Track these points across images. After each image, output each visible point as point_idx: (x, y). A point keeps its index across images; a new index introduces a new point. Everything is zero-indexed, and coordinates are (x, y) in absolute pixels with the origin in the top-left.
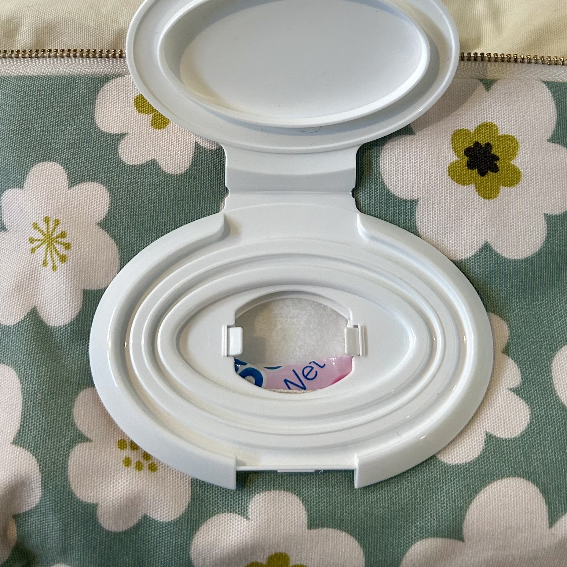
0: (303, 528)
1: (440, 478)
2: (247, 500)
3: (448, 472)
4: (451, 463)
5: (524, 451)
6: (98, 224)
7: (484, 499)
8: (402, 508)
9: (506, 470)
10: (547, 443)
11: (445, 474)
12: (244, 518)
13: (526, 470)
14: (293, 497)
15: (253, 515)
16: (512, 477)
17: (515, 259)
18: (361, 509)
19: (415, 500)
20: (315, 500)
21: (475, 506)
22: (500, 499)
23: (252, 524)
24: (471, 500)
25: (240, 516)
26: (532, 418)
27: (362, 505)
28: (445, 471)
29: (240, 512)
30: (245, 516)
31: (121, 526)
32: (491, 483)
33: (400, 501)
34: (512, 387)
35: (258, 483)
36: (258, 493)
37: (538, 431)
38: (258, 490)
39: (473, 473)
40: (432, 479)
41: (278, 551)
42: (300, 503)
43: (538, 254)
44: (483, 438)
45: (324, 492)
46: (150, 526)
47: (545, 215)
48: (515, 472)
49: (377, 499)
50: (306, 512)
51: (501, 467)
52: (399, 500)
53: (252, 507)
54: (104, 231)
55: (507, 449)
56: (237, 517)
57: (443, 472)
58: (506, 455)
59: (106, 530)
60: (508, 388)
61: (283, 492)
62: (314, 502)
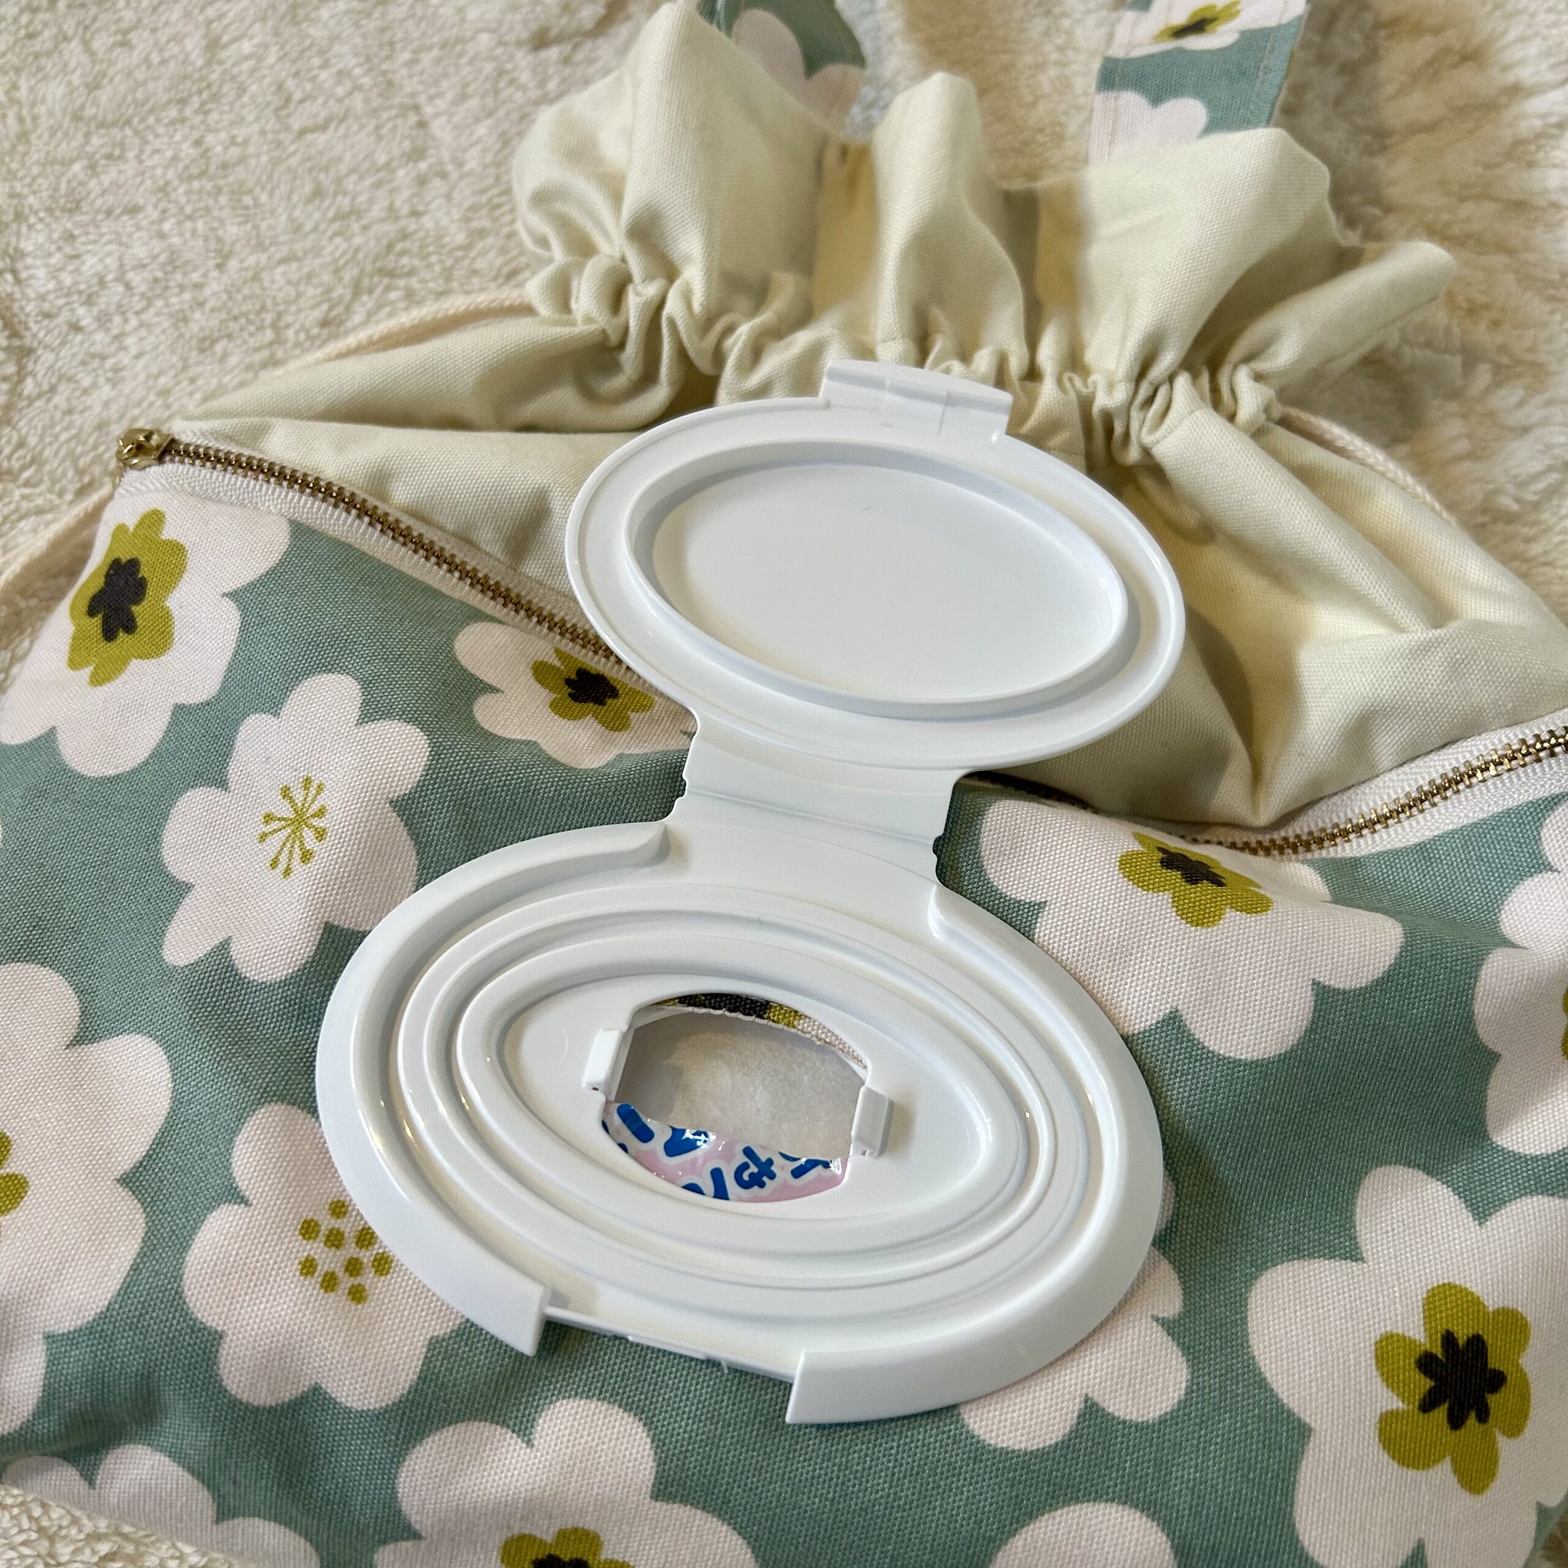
0: (640, 1494)
1: (961, 1468)
2: (538, 1406)
3: (981, 1461)
4: (992, 1442)
5: (1159, 1455)
6: (392, 802)
7: (1045, 1534)
8: (861, 1509)
9: (1109, 1487)
10: (1212, 1448)
11: (975, 1463)
12: (523, 1441)
13: (1153, 1497)
14: (635, 1425)
15: (542, 1441)
16: (1119, 1503)
17: (1230, 1057)
18: (774, 1489)
19: (895, 1500)
20: (679, 1445)
21: (1020, 1543)
22: (1080, 1542)
23: (535, 1457)
24: (1016, 1530)
25: (515, 1435)
26: (1189, 1391)
27: (776, 1482)
28: (976, 1458)
29: (517, 1429)
30: (526, 1439)
31: (263, 1396)
32: (1069, 1505)
33: (861, 1495)
34: (1160, 1315)
35: (570, 1377)
36: (564, 1398)
37: (1198, 1420)
38: (566, 1391)
39: (1035, 1475)
40: (943, 1466)
41: (581, 1525)
42: (646, 1443)
43: (1284, 1059)
44: (1076, 1408)
45: (703, 1434)
46: (323, 1410)
47: (1314, 984)
48: (1127, 1496)
49: (813, 1477)
50: (655, 1464)
51: (1099, 1477)
52: (859, 1491)
53: (545, 1422)
54: (399, 819)
55: (1122, 1443)
56: (508, 1436)
57: (969, 1458)
58: (1116, 1454)
59: (231, 1395)
60: (1152, 1316)
61: (616, 1408)
62: (675, 1448)
